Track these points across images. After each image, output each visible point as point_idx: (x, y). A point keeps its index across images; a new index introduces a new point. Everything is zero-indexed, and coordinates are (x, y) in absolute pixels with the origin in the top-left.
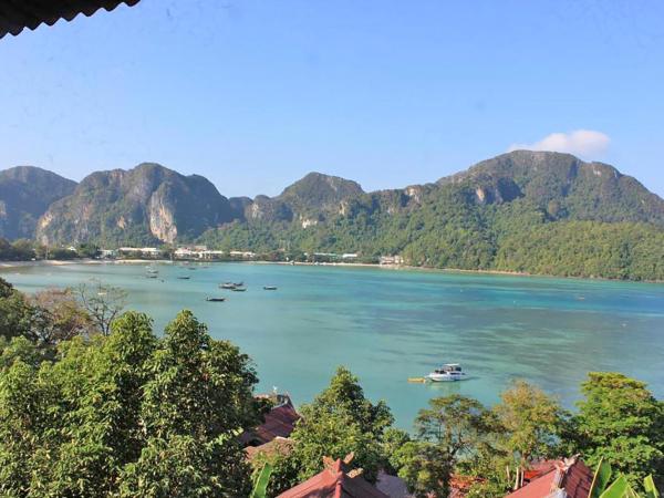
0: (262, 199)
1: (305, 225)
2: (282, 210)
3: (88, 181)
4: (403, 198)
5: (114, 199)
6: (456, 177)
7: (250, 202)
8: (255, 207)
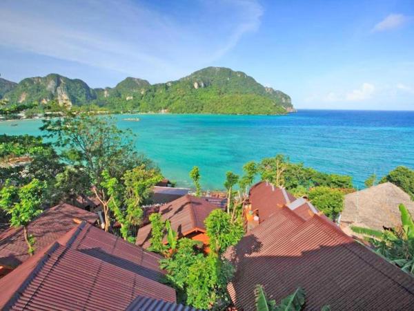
0: (108, 89)
1: (127, 99)
2: (117, 92)
3: (23, 83)
4: (166, 86)
5: (38, 90)
6: (186, 78)
7: (103, 90)
8: (106, 92)
